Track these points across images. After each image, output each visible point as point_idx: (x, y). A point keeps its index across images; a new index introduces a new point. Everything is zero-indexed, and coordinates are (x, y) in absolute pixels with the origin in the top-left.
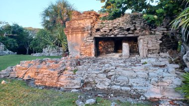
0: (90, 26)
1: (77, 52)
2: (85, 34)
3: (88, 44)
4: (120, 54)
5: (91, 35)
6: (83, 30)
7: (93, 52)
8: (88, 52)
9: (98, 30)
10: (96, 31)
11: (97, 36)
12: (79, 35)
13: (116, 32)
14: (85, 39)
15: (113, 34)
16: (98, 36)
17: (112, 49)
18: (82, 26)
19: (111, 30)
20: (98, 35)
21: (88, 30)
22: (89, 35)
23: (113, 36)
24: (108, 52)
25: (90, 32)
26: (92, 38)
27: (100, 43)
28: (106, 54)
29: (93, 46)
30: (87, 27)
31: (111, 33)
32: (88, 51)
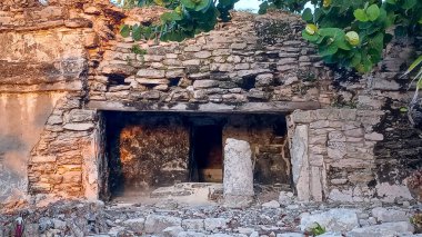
0: (80, 61)
1: (16, 177)
2: (56, 97)
3: (70, 139)
4: (214, 187)
5: (84, 100)
6: (46, 77)
7: (93, 176)
8: (68, 176)
9: (116, 79)
10: (108, 85)
11: (111, 106)
12: (29, 101)
13: (195, 90)
14: (55, 119)
15: (181, 99)
16: (119, 106)
17: (180, 166)
18: (41, 57)
19: (174, 82)
20: (116, 100)
21: (69, 80)
22: (76, 103)
23: (181, 107)
24: (161, 179)
25: (78, 85)
26: (90, 113)
27: (125, 135)
28: (154, 185)
29: (92, 150)
30: (68, 65)
31: (174, 94)
32: (68, 173)
